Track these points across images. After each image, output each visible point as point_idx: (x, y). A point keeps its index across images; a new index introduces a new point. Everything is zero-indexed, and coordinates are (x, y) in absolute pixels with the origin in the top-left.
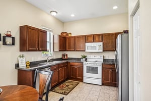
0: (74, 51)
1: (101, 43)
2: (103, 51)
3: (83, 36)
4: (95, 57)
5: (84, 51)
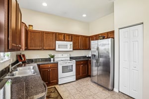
0: (41, 49)
1: (72, 43)
3: (53, 33)
4: (63, 56)
5: (54, 49)
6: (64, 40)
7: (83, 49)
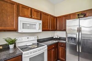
2: (43, 30)
5: (16, 30)
6: (31, 18)
7: (52, 30)
